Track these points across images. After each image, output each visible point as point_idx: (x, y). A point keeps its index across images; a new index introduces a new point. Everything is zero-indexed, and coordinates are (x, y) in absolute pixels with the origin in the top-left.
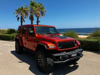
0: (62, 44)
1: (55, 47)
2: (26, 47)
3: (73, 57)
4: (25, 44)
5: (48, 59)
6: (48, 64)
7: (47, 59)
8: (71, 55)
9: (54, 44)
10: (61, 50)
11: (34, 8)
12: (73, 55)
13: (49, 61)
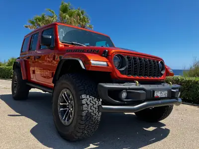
0: (127, 59)
1: (108, 65)
2: (34, 80)
3: (158, 99)
4: (34, 72)
5: (86, 99)
6: (84, 114)
7: (83, 96)
8: (154, 92)
9: (106, 57)
10: (125, 76)
11: (67, 16)
12: (158, 94)
13: (88, 105)
